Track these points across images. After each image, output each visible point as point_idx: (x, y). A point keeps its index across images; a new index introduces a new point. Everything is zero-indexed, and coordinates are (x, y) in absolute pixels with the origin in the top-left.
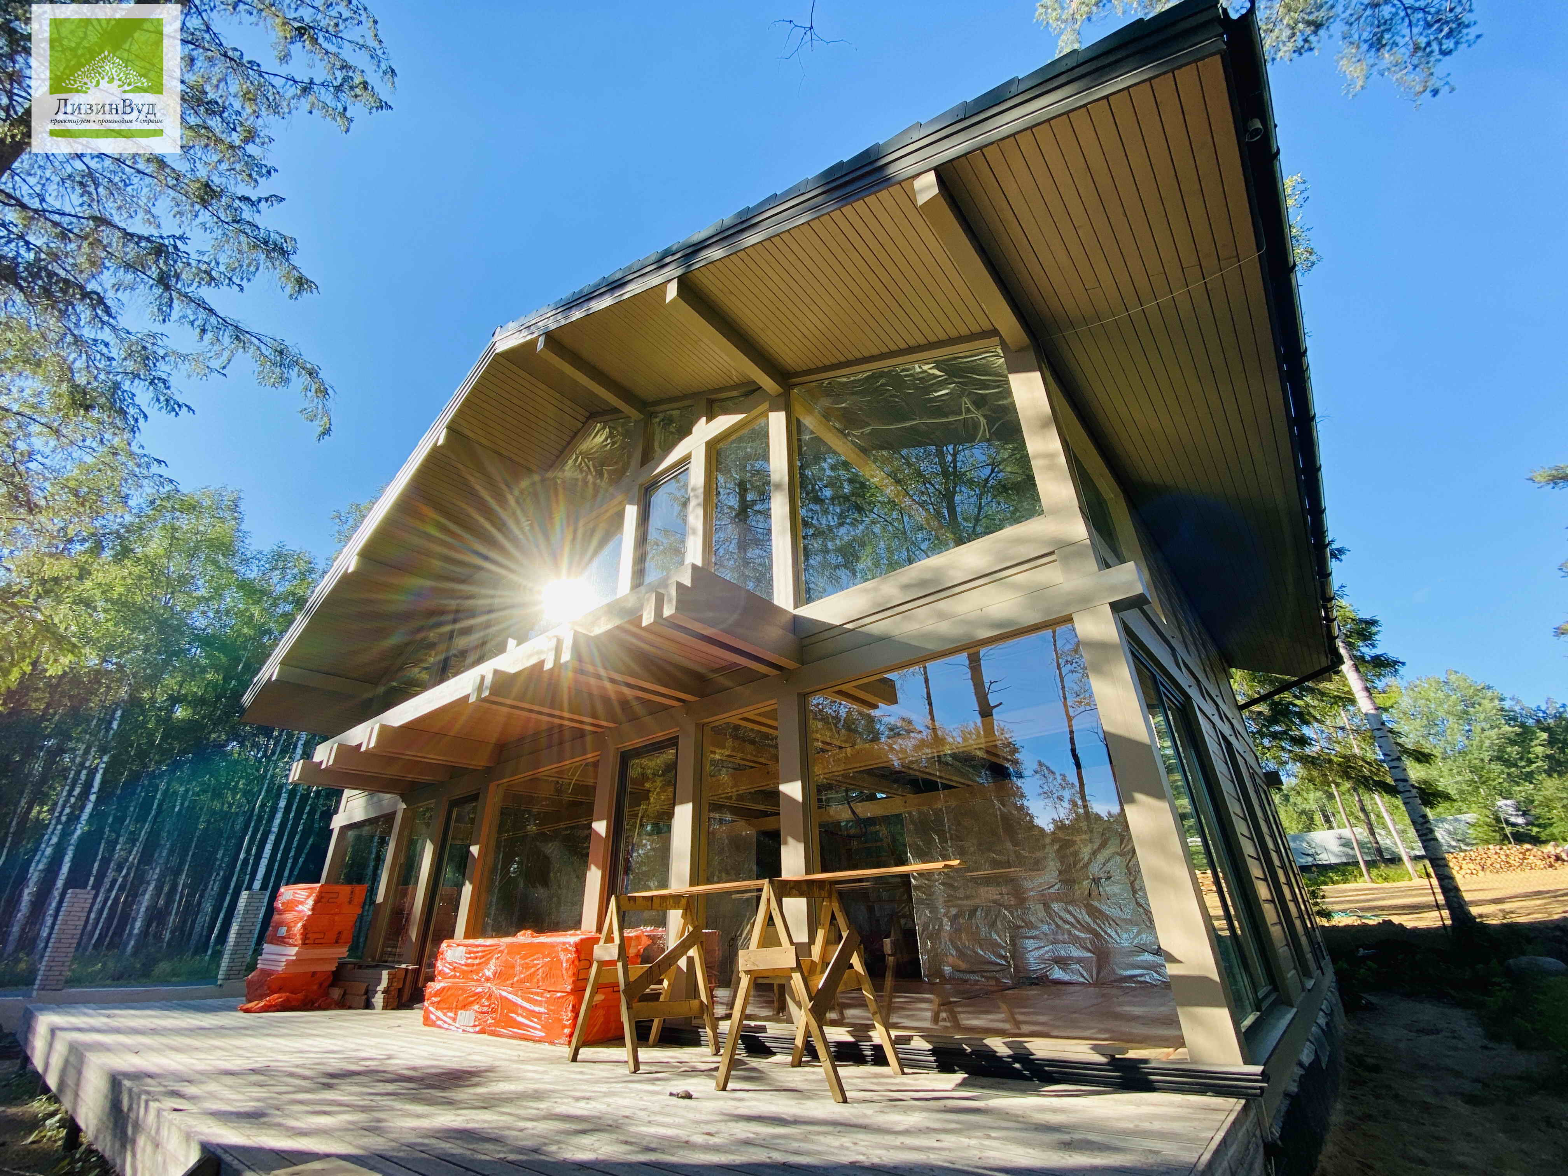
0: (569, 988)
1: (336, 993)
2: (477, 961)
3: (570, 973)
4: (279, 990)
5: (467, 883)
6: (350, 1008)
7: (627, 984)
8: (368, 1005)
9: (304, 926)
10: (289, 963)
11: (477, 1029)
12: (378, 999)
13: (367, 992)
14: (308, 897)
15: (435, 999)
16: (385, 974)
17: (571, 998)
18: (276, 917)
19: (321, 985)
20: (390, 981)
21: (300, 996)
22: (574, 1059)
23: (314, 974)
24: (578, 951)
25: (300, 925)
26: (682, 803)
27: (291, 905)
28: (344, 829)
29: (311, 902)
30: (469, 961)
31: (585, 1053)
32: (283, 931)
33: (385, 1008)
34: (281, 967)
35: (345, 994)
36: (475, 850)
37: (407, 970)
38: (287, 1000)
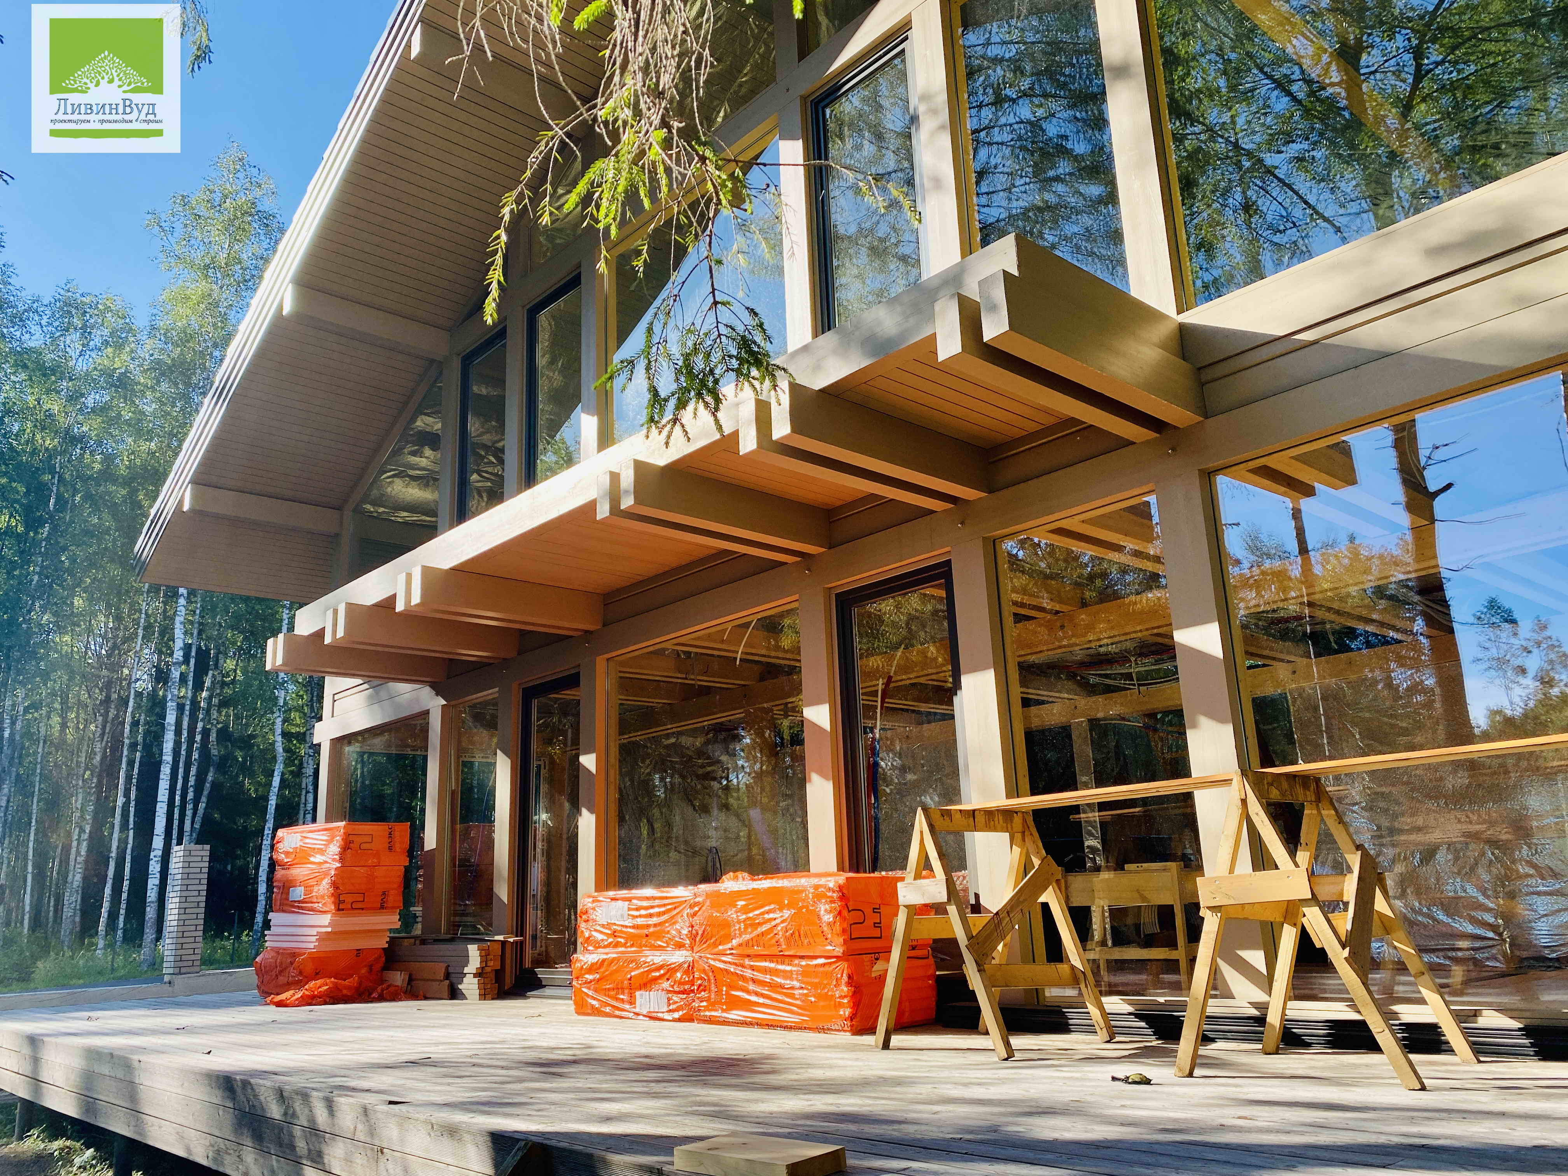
0: (839, 951)
1: (398, 978)
2: (655, 920)
3: (838, 928)
4: (316, 975)
5: (584, 811)
6: (426, 998)
7: (970, 937)
8: (454, 994)
9: (335, 885)
10: (324, 938)
11: (676, 1015)
12: (470, 985)
13: (447, 976)
14: (330, 841)
15: (589, 977)
16: (473, 950)
17: (843, 965)
18: (279, 873)
19: (371, 967)
20: (485, 957)
21: (353, 981)
22: (886, 1046)
23: (358, 952)
24: (843, 897)
25: (326, 883)
26: (976, 668)
27: (302, 855)
28: (339, 742)
29: (334, 849)
30: (640, 921)
31: (896, 1040)
32: (297, 893)
33: (483, 996)
34: (310, 943)
35: (411, 980)
36: (588, 761)
37: (503, 943)
38: (336, 987)
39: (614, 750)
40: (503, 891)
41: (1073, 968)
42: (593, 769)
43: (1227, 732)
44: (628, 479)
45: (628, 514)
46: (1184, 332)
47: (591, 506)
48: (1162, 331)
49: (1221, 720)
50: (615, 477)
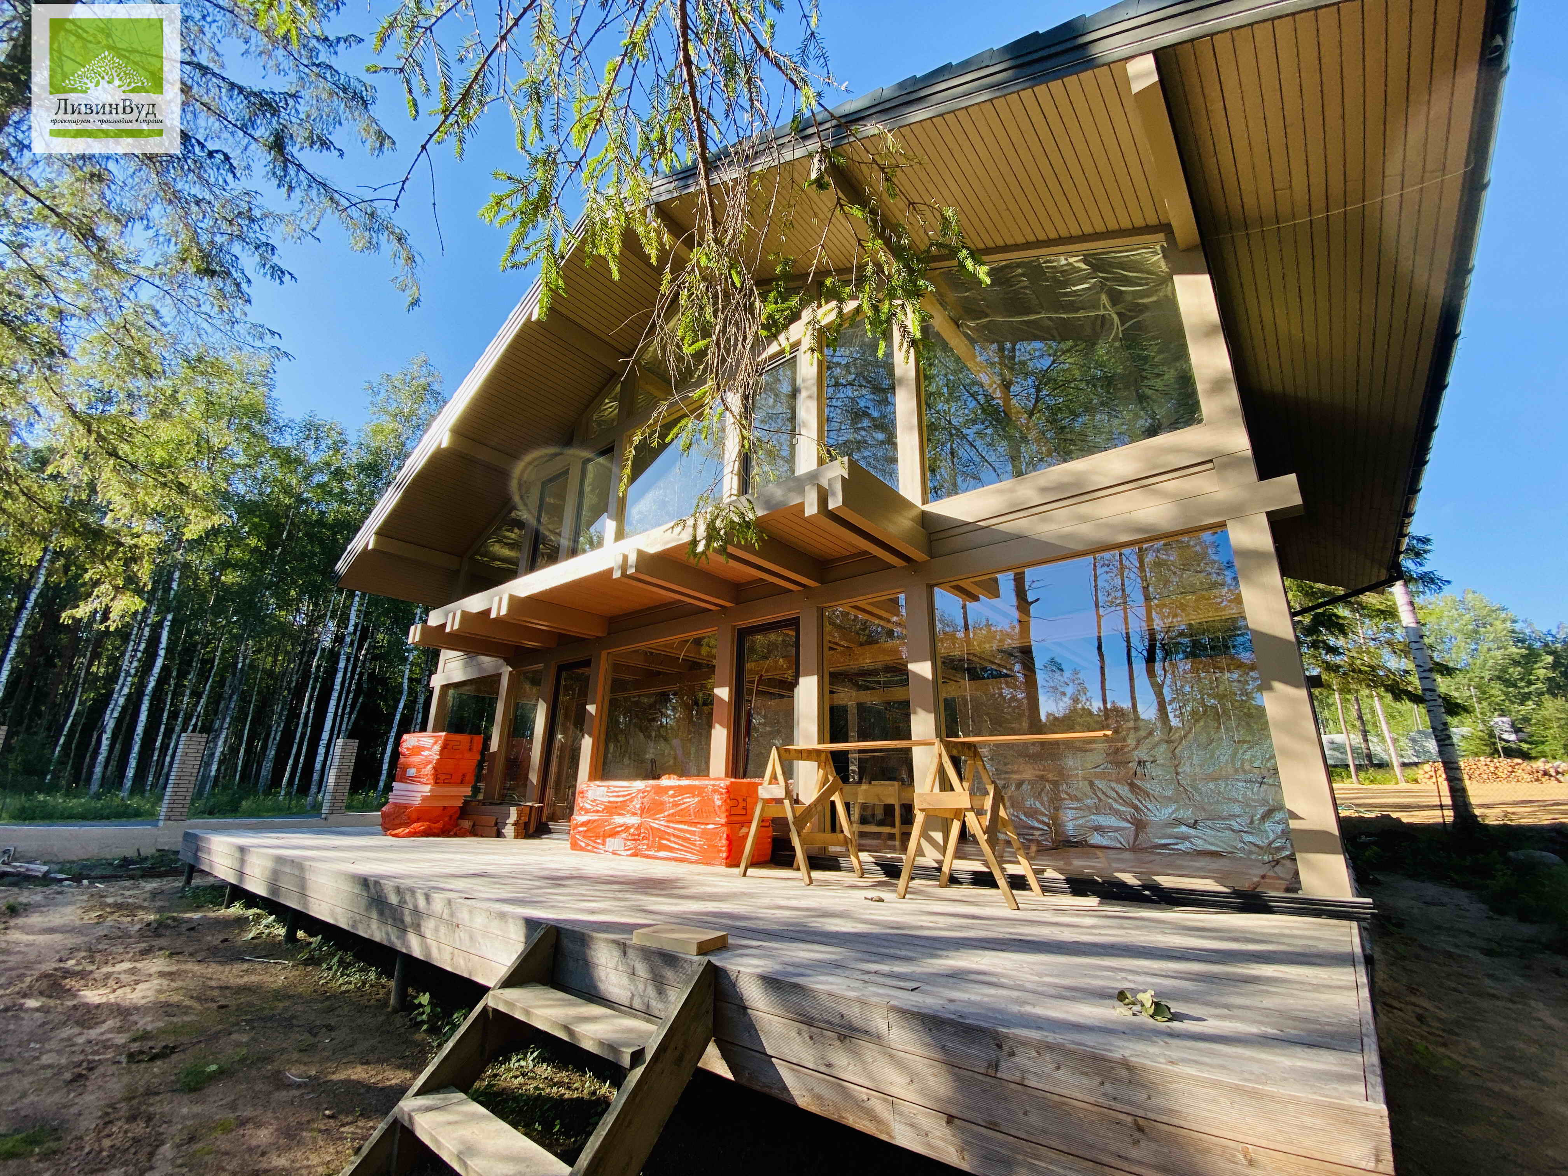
0: (723, 821)
1: (466, 824)
2: (621, 799)
3: (723, 808)
4: (418, 820)
5: (586, 736)
6: (482, 836)
7: (795, 817)
8: (499, 834)
9: (434, 768)
10: (424, 799)
11: (629, 852)
12: (509, 830)
13: (496, 824)
14: (435, 743)
15: (581, 829)
16: (513, 811)
17: (725, 829)
18: (402, 760)
19: (451, 817)
20: (519, 815)
21: (440, 825)
22: (744, 875)
23: (445, 808)
24: (728, 792)
25: (430, 767)
26: (807, 674)
27: (417, 750)
28: (445, 688)
29: (437, 748)
30: (612, 799)
31: (751, 871)
32: (412, 772)
33: (517, 836)
34: (417, 801)
35: (474, 825)
36: (591, 708)
37: (531, 807)
38: (429, 828)
39: (607, 703)
40: (534, 778)
41: (845, 836)
42: (594, 712)
43: (931, 718)
44: (632, 559)
45: (630, 577)
46: (924, 513)
47: (610, 571)
48: (913, 513)
49: (929, 712)
50: (625, 557)
